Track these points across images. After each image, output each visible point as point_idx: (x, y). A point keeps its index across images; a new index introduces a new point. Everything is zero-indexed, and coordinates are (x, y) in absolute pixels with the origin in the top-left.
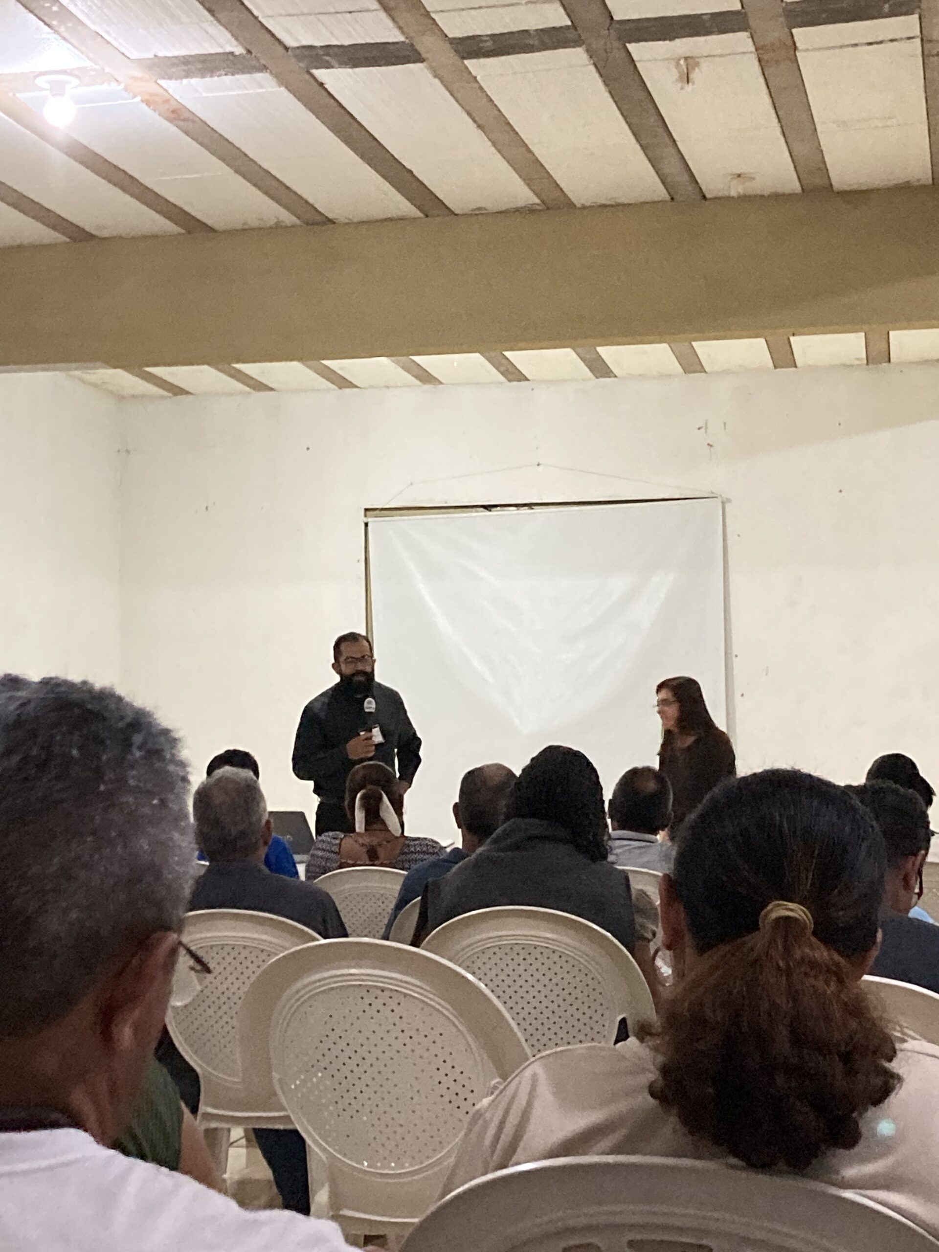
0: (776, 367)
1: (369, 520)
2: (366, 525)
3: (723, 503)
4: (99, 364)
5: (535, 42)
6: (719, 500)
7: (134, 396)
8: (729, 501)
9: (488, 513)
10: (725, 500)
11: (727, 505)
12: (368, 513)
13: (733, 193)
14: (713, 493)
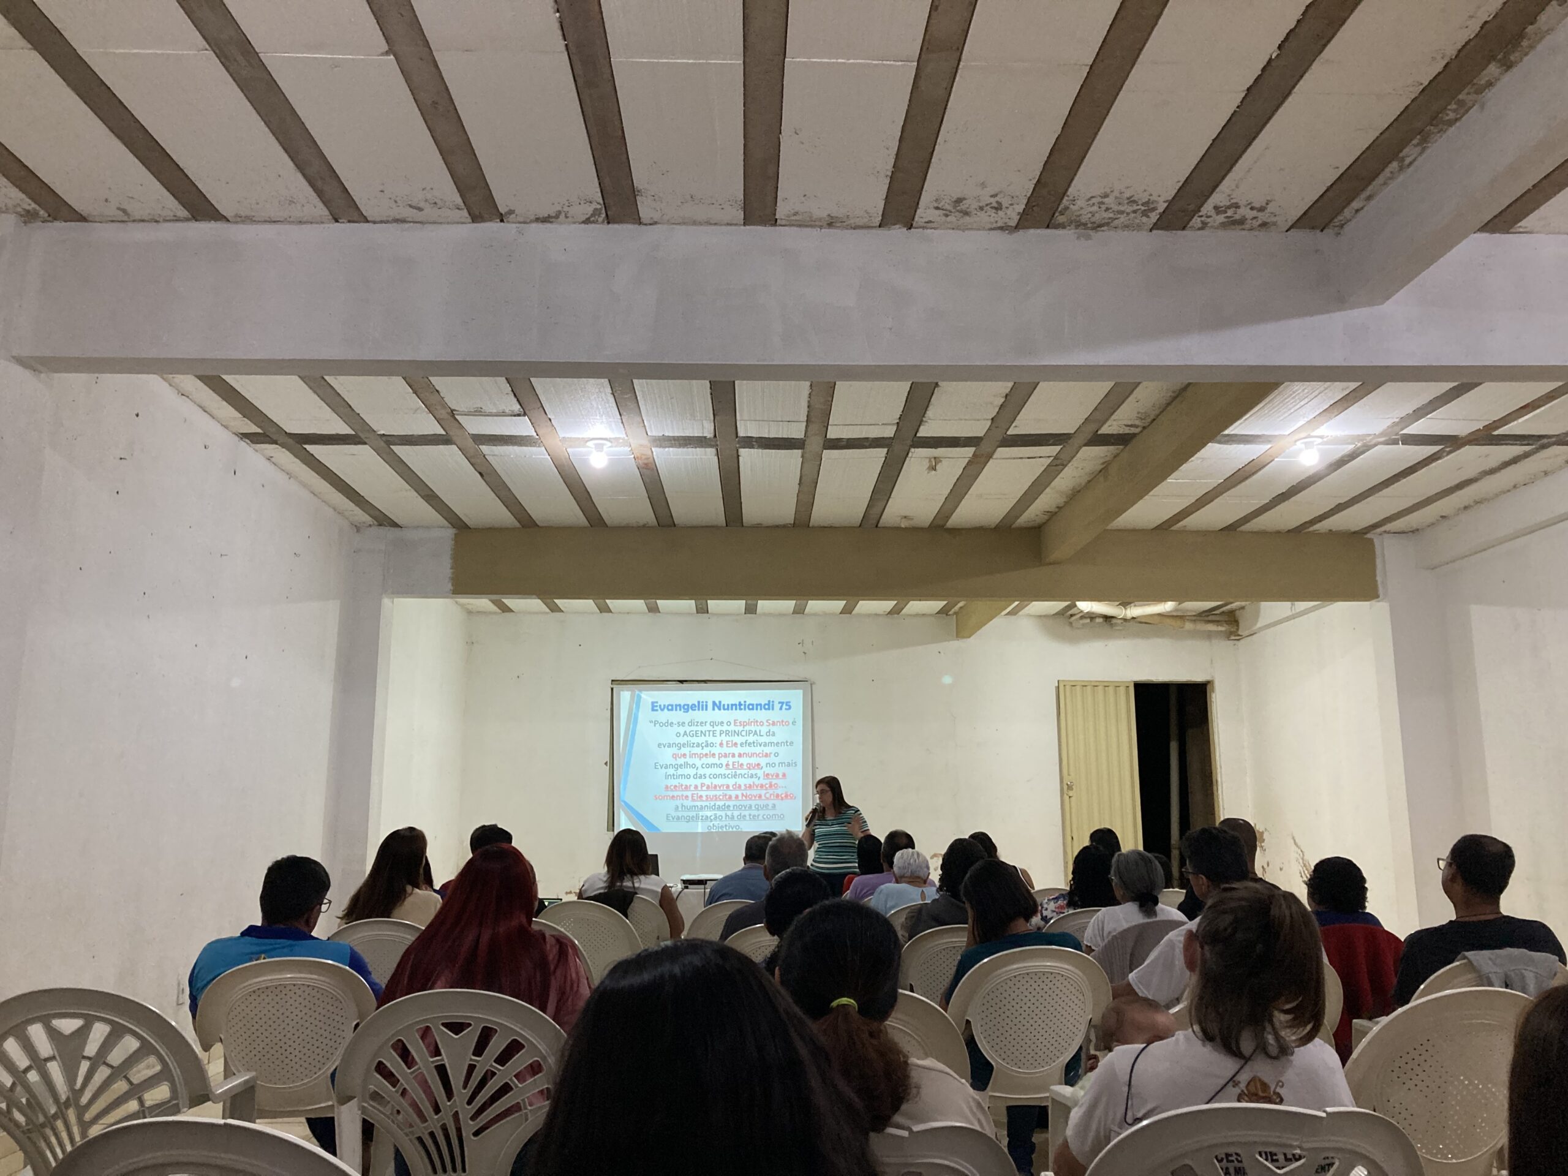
1: (614, 686)
2: (612, 689)
3: (811, 684)
5: (867, 444)
6: (809, 682)
7: (478, 612)
8: (814, 683)
9: (681, 685)
11: (813, 686)
12: (613, 682)
14: (805, 678)
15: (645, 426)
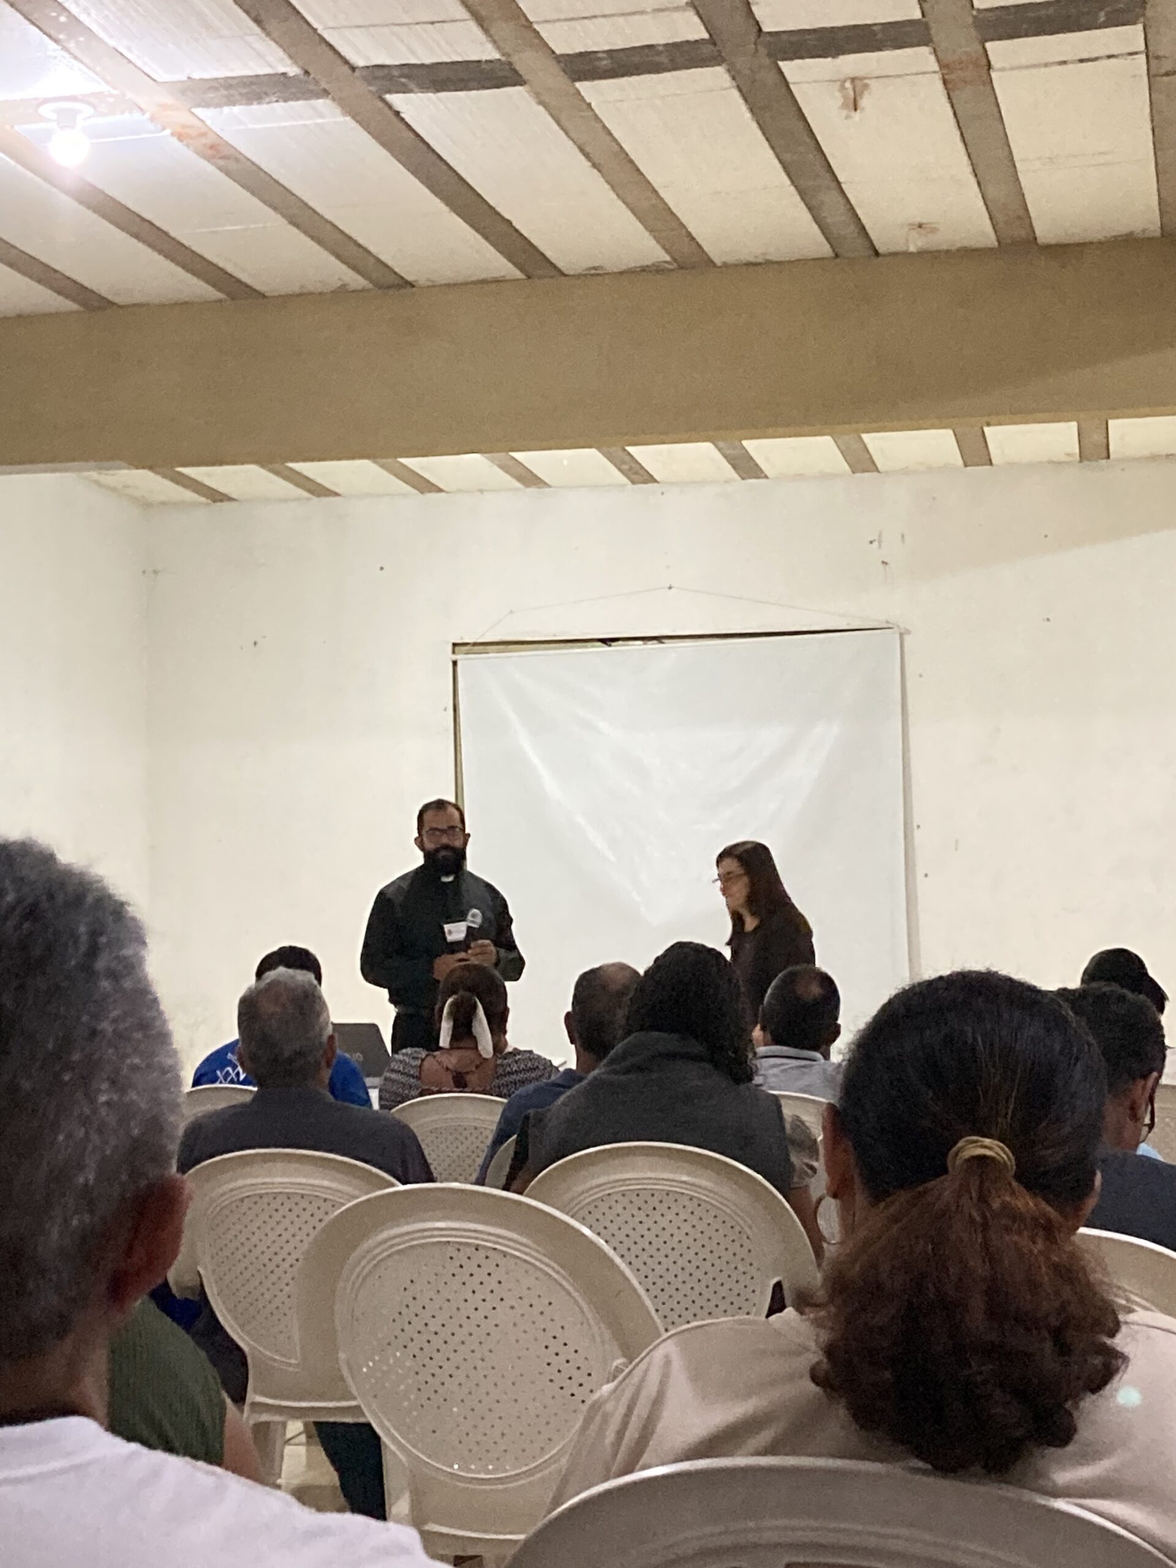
0: (966, 466)
1: (459, 657)
2: (455, 663)
3: (901, 635)
4: (118, 463)
5: (664, 59)
6: (895, 631)
7: (163, 503)
8: (908, 632)
9: (607, 648)
10: (903, 631)
11: (907, 638)
12: (457, 648)
13: (912, 249)
14: (888, 622)
15: (130, 61)
